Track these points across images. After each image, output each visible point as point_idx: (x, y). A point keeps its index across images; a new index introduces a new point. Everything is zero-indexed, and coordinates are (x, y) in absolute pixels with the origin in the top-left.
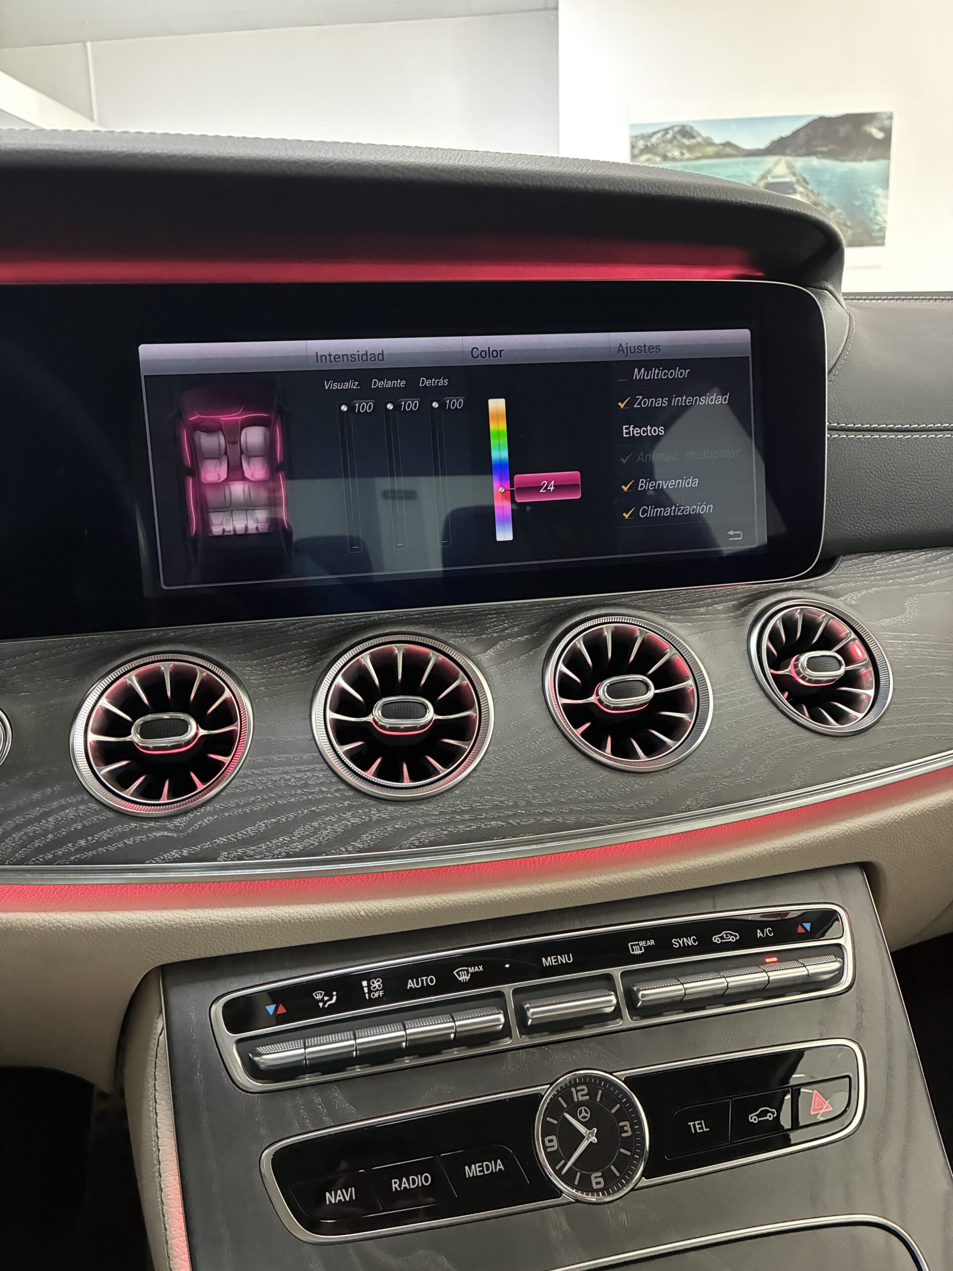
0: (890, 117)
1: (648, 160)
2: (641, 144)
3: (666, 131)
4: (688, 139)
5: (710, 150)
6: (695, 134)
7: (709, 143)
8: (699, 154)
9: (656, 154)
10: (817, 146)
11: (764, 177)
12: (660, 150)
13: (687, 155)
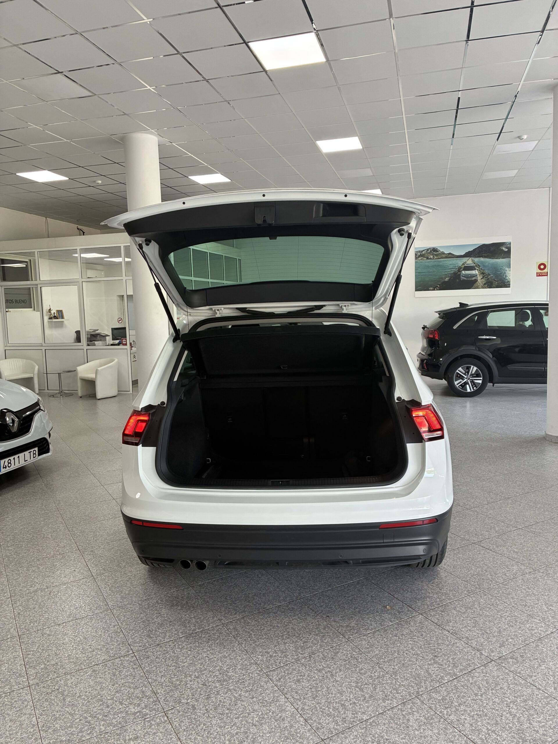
0: (510, 244)
1: (422, 259)
2: (419, 254)
3: (428, 250)
4: (436, 252)
5: (444, 256)
6: (438, 250)
7: (443, 253)
8: (440, 257)
9: (425, 257)
10: (482, 254)
11: (463, 264)
12: (426, 256)
13: (436, 257)
